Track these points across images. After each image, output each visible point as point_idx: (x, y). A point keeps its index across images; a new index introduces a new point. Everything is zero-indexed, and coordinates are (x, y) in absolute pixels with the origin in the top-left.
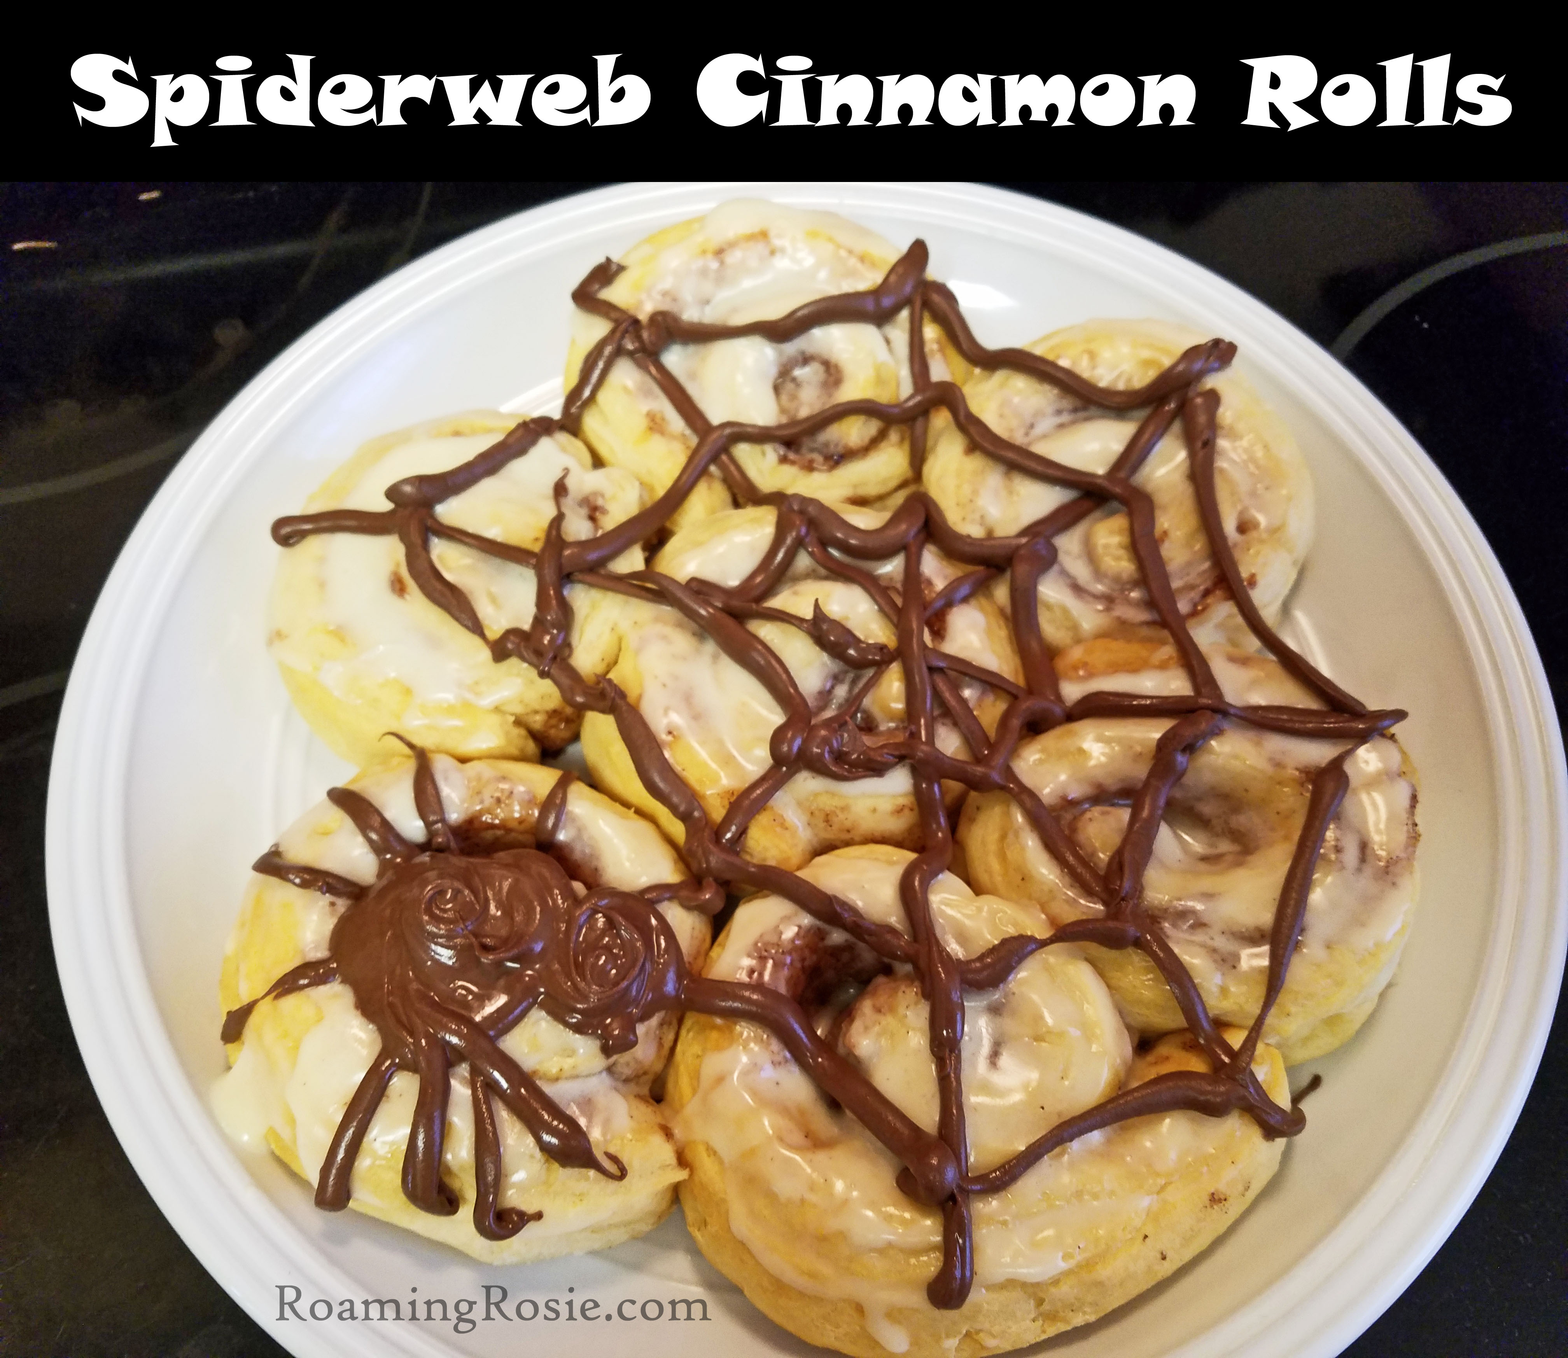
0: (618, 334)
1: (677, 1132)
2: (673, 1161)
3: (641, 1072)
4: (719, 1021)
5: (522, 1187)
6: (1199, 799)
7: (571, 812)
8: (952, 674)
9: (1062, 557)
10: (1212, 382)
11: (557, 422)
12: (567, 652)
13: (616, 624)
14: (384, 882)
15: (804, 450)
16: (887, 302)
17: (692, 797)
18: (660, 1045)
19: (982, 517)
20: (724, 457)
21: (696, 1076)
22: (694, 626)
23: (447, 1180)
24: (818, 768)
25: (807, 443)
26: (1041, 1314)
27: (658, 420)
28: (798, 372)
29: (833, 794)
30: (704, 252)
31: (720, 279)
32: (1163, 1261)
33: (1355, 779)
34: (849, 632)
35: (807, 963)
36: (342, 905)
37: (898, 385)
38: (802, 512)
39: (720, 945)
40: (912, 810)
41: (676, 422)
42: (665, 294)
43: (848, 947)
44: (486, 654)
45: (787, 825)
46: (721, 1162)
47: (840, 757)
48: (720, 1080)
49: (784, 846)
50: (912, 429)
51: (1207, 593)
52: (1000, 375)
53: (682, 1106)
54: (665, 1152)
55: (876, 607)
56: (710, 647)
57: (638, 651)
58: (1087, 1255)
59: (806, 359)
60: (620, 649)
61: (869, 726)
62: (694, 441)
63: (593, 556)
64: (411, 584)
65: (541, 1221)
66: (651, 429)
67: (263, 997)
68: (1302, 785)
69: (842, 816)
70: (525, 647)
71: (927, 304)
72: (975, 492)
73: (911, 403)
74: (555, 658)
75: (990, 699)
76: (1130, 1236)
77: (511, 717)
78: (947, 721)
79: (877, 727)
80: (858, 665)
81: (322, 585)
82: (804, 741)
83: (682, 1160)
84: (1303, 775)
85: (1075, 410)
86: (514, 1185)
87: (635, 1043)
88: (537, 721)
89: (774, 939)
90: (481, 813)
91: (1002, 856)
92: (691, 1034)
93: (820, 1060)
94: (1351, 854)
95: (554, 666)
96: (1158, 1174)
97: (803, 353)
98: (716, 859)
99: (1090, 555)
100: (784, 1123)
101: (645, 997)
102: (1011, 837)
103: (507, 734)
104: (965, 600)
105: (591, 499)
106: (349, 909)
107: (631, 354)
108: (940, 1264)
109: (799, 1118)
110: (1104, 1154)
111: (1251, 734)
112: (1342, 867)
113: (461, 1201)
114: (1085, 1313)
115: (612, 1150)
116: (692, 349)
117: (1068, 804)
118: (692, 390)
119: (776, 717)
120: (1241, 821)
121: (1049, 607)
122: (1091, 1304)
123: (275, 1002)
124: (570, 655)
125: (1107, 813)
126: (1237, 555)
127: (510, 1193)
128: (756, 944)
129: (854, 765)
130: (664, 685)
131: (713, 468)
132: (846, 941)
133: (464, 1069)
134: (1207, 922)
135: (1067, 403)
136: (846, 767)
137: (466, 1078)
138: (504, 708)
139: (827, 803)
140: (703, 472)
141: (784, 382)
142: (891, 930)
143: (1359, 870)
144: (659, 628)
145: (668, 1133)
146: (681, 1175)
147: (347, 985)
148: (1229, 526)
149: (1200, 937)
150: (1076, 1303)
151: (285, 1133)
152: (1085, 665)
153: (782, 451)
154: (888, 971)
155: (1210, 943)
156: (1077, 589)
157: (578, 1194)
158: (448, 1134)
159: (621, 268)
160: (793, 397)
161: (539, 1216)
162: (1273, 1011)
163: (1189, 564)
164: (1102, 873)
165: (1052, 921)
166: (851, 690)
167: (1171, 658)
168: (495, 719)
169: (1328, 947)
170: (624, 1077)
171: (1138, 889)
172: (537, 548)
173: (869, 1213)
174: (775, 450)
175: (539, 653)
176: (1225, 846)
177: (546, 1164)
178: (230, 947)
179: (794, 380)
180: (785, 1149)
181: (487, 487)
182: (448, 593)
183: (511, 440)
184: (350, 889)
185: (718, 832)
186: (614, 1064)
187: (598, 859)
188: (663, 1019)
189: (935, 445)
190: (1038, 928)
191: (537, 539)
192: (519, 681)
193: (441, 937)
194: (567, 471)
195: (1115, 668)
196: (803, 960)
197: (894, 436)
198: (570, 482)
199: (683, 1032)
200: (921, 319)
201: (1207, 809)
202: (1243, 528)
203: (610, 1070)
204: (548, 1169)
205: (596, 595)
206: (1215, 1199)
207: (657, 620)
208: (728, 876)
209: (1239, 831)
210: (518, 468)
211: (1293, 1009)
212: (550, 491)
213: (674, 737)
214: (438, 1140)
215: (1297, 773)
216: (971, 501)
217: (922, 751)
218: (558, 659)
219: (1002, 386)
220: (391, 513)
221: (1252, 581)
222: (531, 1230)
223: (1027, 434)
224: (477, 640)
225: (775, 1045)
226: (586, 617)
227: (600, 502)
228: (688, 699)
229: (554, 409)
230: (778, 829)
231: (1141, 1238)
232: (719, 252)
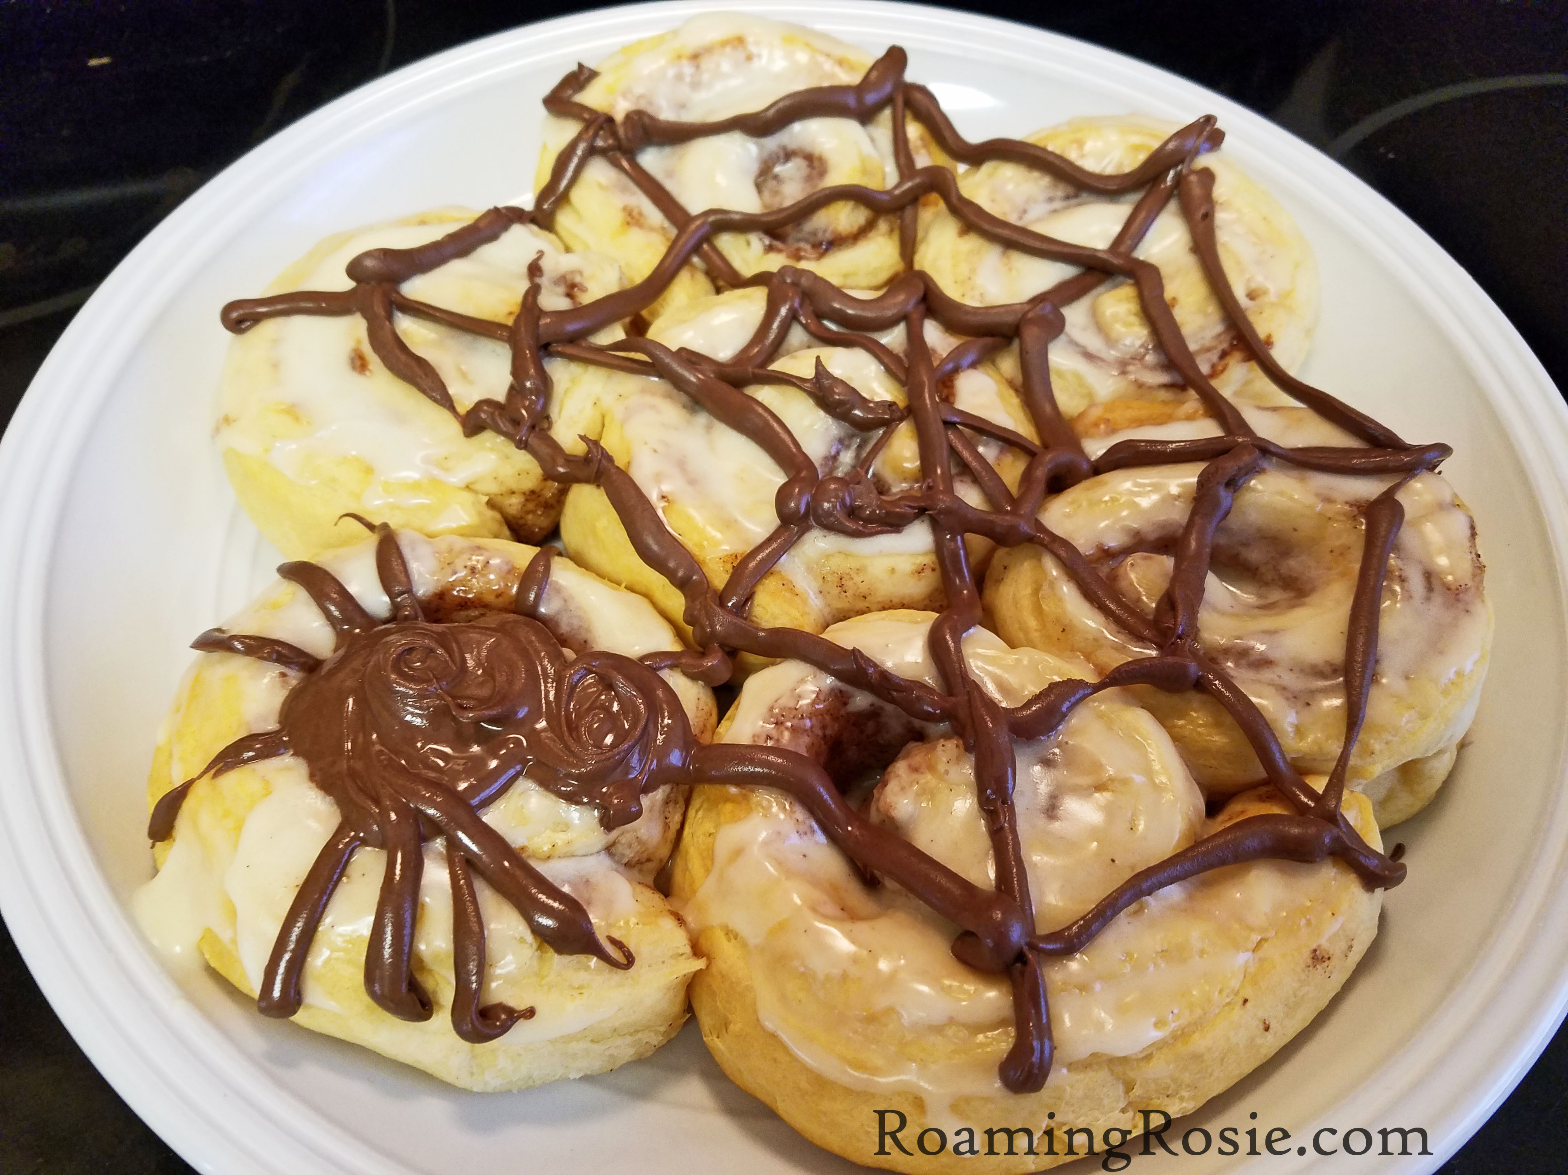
0: (591, 132)
1: (689, 919)
2: (688, 950)
3: (645, 856)
4: (733, 790)
5: (511, 980)
6: (1246, 545)
7: (556, 582)
8: (967, 431)
9: (1068, 328)
10: (1204, 161)
11: (529, 213)
12: (546, 426)
13: (598, 399)
14: (341, 652)
15: (790, 240)
16: (871, 98)
17: (693, 563)
18: (666, 826)
19: (982, 295)
20: (705, 246)
21: (709, 856)
22: (684, 398)
23: (420, 977)
24: (831, 527)
25: (792, 233)
26: (1130, 1104)
27: (635, 213)
28: (778, 169)
29: (847, 555)
30: (679, 57)
31: (696, 85)
32: (1267, 1033)
33: (1409, 512)
34: (854, 391)
35: (829, 732)
36: (295, 677)
37: (884, 179)
38: (795, 284)
39: (728, 719)
40: (933, 570)
41: (654, 215)
42: (640, 97)
43: (874, 714)
44: (455, 428)
45: (797, 592)
46: (744, 945)
47: (853, 512)
48: (738, 852)
49: (795, 613)
50: (902, 218)
51: (1224, 355)
52: (988, 167)
53: (694, 892)
54: (679, 939)
55: (882, 368)
56: (703, 419)
57: (624, 422)
58: (1183, 1021)
59: (788, 155)
60: (603, 425)
61: (881, 487)
62: (673, 232)
63: (571, 327)
64: (374, 360)
65: (535, 1016)
66: (628, 223)
67: (200, 777)
68: (1354, 518)
69: (857, 579)
70: (500, 415)
71: (908, 104)
72: (973, 271)
73: (897, 192)
74: (533, 427)
75: (1008, 459)
76: (1228, 1000)
77: (484, 497)
78: (966, 479)
79: (889, 489)
80: (863, 427)
81: (276, 366)
82: (814, 497)
83: (697, 951)
84: (1355, 508)
85: (1067, 198)
86: (499, 977)
87: (639, 814)
88: (514, 504)
89: (791, 704)
90: (453, 585)
91: (1038, 609)
92: (700, 813)
93: (850, 828)
94: (1416, 583)
95: (532, 435)
96: (1251, 929)
97: (784, 148)
98: (721, 623)
99: (1100, 327)
100: (817, 895)
101: (647, 766)
102: (1045, 589)
103: (480, 514)
104: (973, 365)
105: (568, 277)
106: (302, 680)
107: (603, 152)
108: (1011, 1041)
109: (833, 891)
110: (1187, 909)
111: (1295, 473)
112: (1408, 597)
113: (434, 1005)
114: (1182, 1099)
115: (616, 935)
116: (667, 150)
117: (1107, 554)
118: (670, 186)
119: (779, 478)
120: (1292, 565)
121: (1060, 374)
122: (1188, 1086)
123: (213, 781)
124: (550, 427)
125: (1150, 558)
126: (1253, 318)
127: (494, 985)
128: (771, 709)
129: (868, 520)
130: (655, 451)
131: (695, 260)
132: (872, 705)
133: (439, 844)
134: (1272, 659)
135: (1061, 191)
136: (861, 523)
137: (441, 853)
138: (476, 487)
139: (839, 564)
140: (685, 262)
141: (765, 181)
142: (922, 686)
143: (1428, 599)
144: (649, 399)
145: (680, 920)
146: (699, 964)
147: (300, 758)
148: (1239, 292)
149: (1267, 675)
150: (1172, 1085)
151: (225, 935)
152: (1107, 421)
153: (767, 241)
154: (920, 737)
155: (1277, 681)
156: (1089, 356)
157: (577, 986)
158: (421, 917)
159: (593, 75)
160: (776, 193)
161: (530, 1013)
162: (1355, 750)
163: (1202, 328)
164: (1151, 617)
165: (1099, 669)
166: (857, 456)
167: (1196, 412)
168: (467, 497)
169: (1407, 678)
170: (626, 860)
171: (1193, 630)
172: (510, 322)
173: (924, 988)
174: (760, 239)
175: (516, 422)
176: (1276, 595)
177: (539, 952)
178: (161, 736)
179: (776, 177)
180: (821, 922)
181: (456, 267)
182: (413, 364)
183: (482, 224)
184: (302, 660)
185: (721, 598)
186: (614, 844)
187: (588, 630)
188: (668, 796)
189: (927, 232)
190: (1086, 674)
191: (511, 313)
192: (493, 457)
193: (411, 697)
194: (541, 254)
195: (1140, 423)
196: (824, 727)
197: (883, 226)
198: (544, 264)
199: (691, 813)
200: (904, 117)
201: (1255, 555)
202: (1251, 296)
203: (609, 849)
204: (541, 958)
205: (575, 369)
206: (1318, 958)
207: (643, 391)
208: (735, 642)
209: (1290, 577)
210: (487, 251)
211: (1377, 747)
212: (524, 270)
213: (668, 501)
214: (408, 924)
215: (1347, 507)
216: (970, 279)
217: (943, 502)
218: (537, 429)
219: (990, 176)
220: (353, 292)
221: (1269, 343)
222: (521, 1031)
223: (1020, 218)
224: (446, 414)
225: (800, 814)
226: (566, 391)
227: (578, 279)
228: (682, 465)
229: (526, 201)
230: (788, 595)
231: (1241, 1001)
232: (695, 57)
